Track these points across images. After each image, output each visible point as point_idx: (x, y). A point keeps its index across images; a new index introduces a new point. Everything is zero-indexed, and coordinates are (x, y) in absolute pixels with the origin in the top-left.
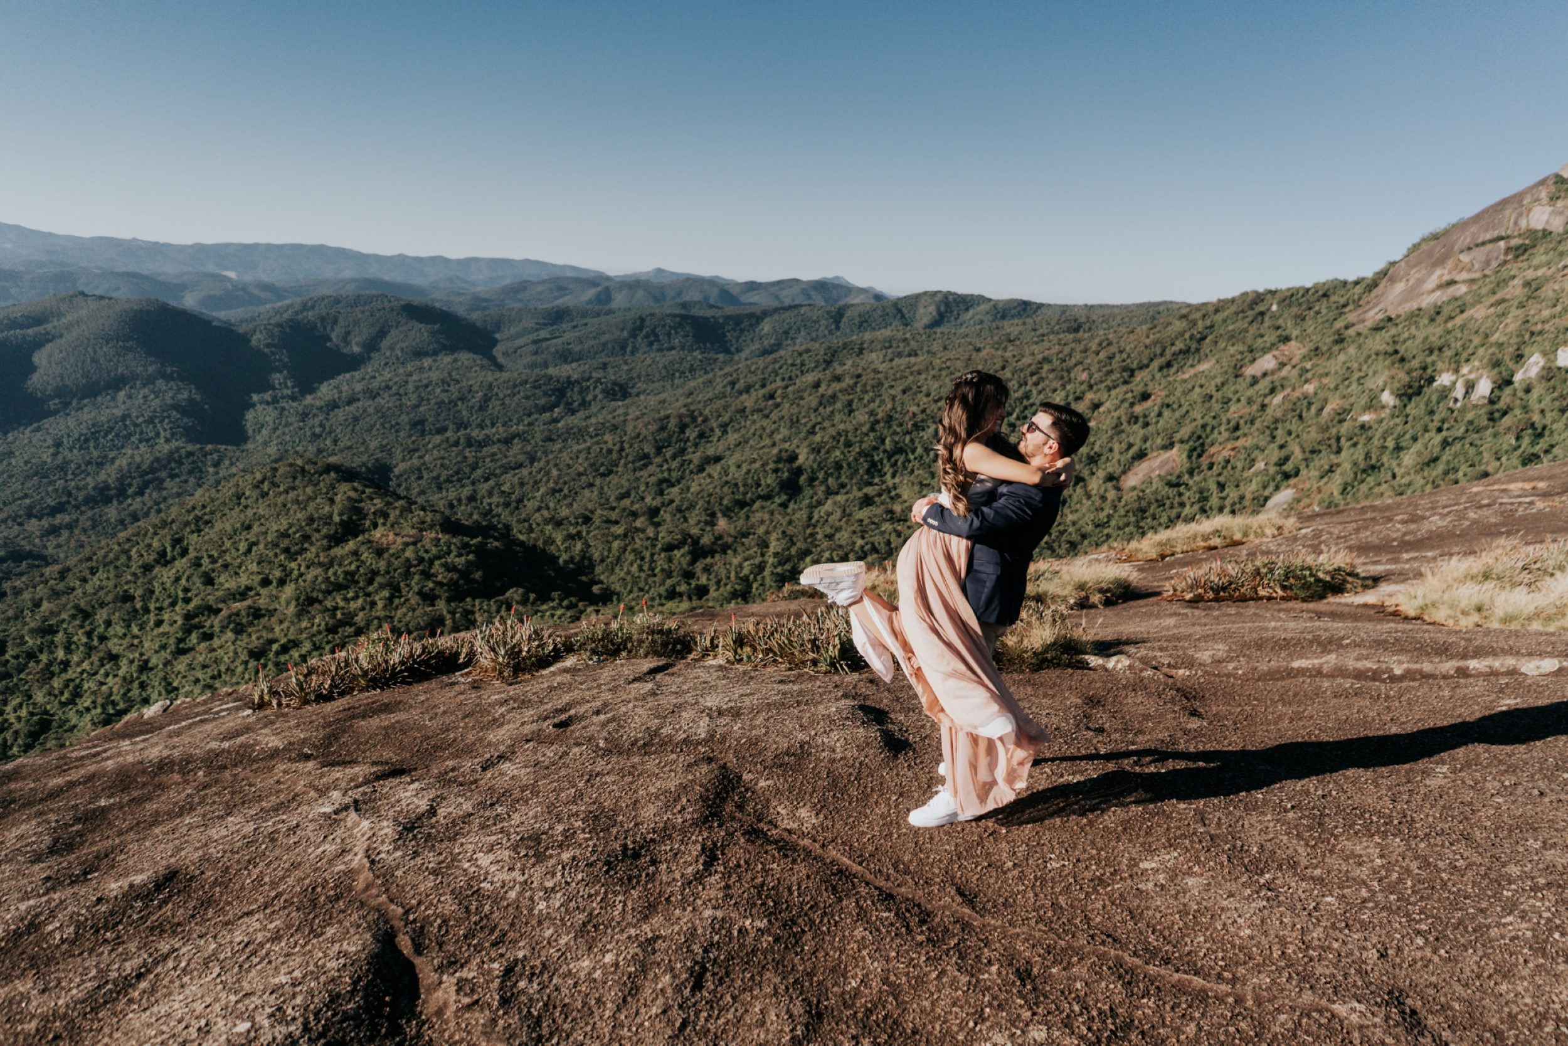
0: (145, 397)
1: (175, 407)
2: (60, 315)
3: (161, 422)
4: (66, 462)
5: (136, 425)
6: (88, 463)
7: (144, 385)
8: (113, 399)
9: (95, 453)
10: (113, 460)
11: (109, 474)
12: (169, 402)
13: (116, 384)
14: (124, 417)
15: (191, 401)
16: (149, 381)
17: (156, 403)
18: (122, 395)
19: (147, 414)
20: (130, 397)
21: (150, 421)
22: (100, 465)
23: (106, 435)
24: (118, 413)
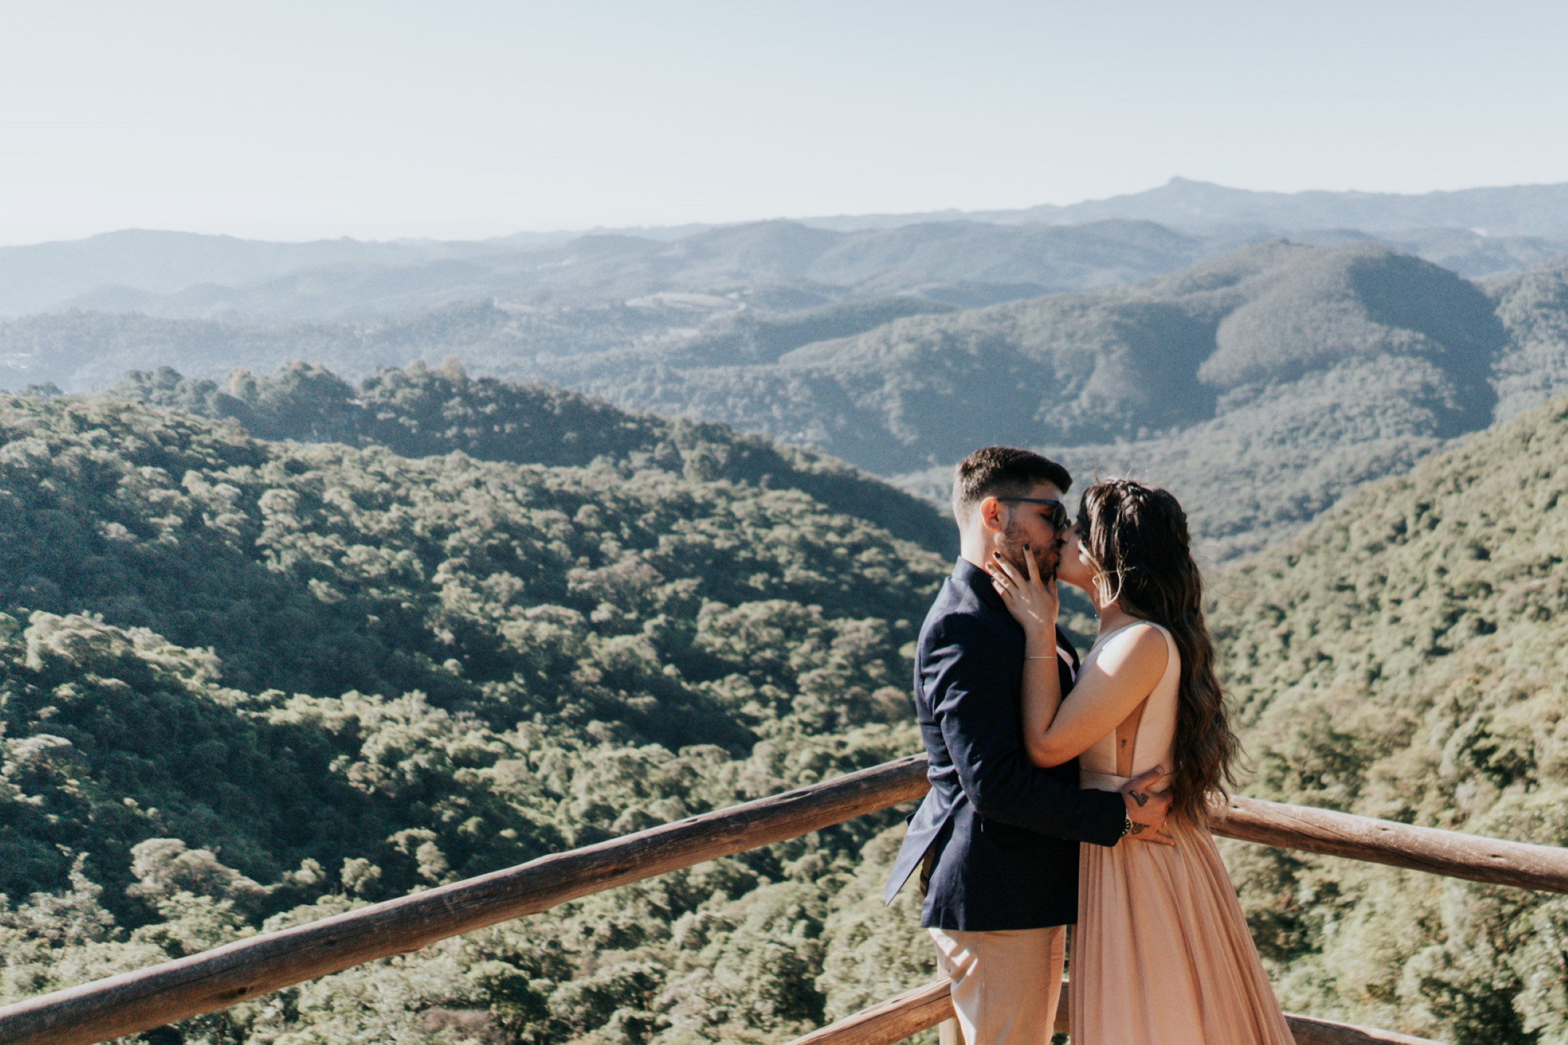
0: (1363, 380)
1: (1403, 393)
2: (1256, 271)
3: (1384, 413)
4: (1256, 464)
5: (1349, 419)
6: (1284, 466)
7: (1361, 364)
8: (1320, 383)
9: (1294, 453)
10: (1317, 461)
11: (1311, 482)
12: (1395, 385)
13: (1323, 362)
14: (1334, 407)
15: (1427, 388)
16: (1370, 357)
17: (1376, 387)
18: (1331, 377)
19: (1366, 402)
20: (1342, 380)
21: (1369, 413)
22: (1299, 467)
23: (1308, 432)
24: (1326, 400)
